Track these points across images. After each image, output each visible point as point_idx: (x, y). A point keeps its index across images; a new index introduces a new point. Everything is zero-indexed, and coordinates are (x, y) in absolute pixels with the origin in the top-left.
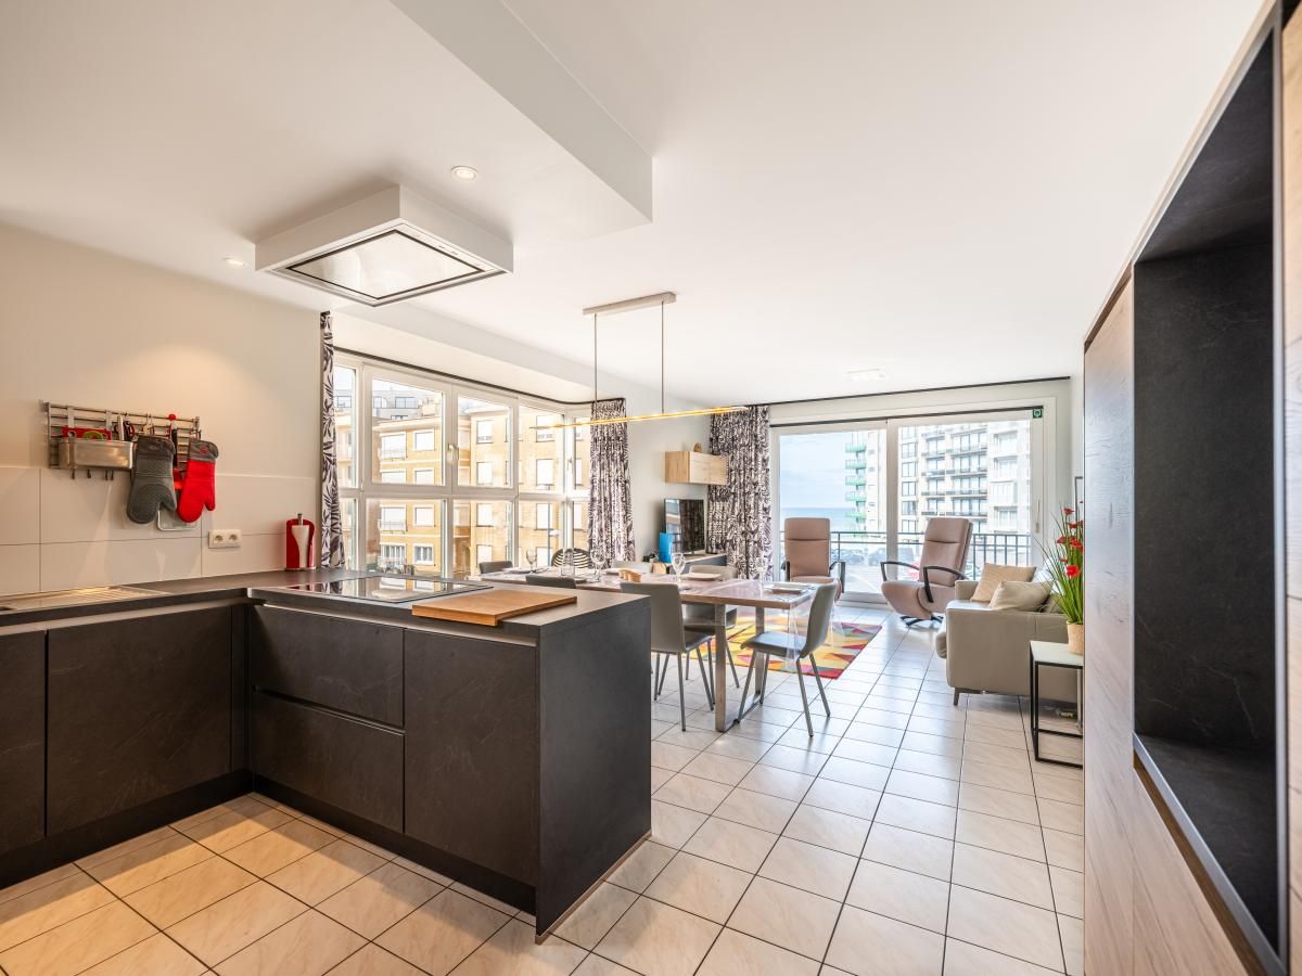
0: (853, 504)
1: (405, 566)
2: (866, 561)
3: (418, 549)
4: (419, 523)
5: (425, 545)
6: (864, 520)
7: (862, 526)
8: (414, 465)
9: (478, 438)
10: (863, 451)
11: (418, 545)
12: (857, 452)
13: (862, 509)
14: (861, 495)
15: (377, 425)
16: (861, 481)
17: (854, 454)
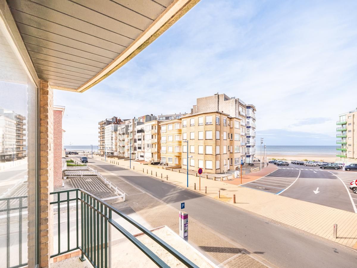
0: (341, 145)
1: (166, 163)
2: (344, 169)
3: (169, 158)
4: (169, 151)
5: (171, 158)
6: (346, 151)
7: (345, 154)
8: (168, 134)
9: (183, 126)
10: (346, 124)
11: (169, 157)
12: (342, 125)
13: (344, 147)
14: (344, 141)
15: (160, 123)
16: (344, 136)
17: (341, 125)
